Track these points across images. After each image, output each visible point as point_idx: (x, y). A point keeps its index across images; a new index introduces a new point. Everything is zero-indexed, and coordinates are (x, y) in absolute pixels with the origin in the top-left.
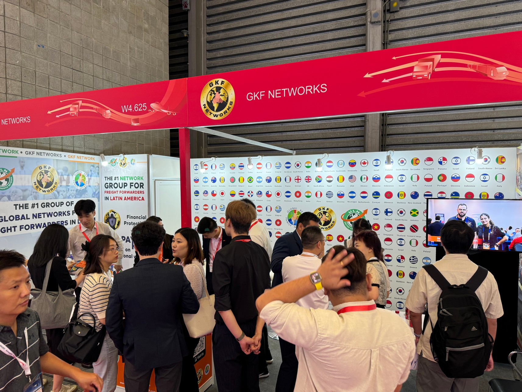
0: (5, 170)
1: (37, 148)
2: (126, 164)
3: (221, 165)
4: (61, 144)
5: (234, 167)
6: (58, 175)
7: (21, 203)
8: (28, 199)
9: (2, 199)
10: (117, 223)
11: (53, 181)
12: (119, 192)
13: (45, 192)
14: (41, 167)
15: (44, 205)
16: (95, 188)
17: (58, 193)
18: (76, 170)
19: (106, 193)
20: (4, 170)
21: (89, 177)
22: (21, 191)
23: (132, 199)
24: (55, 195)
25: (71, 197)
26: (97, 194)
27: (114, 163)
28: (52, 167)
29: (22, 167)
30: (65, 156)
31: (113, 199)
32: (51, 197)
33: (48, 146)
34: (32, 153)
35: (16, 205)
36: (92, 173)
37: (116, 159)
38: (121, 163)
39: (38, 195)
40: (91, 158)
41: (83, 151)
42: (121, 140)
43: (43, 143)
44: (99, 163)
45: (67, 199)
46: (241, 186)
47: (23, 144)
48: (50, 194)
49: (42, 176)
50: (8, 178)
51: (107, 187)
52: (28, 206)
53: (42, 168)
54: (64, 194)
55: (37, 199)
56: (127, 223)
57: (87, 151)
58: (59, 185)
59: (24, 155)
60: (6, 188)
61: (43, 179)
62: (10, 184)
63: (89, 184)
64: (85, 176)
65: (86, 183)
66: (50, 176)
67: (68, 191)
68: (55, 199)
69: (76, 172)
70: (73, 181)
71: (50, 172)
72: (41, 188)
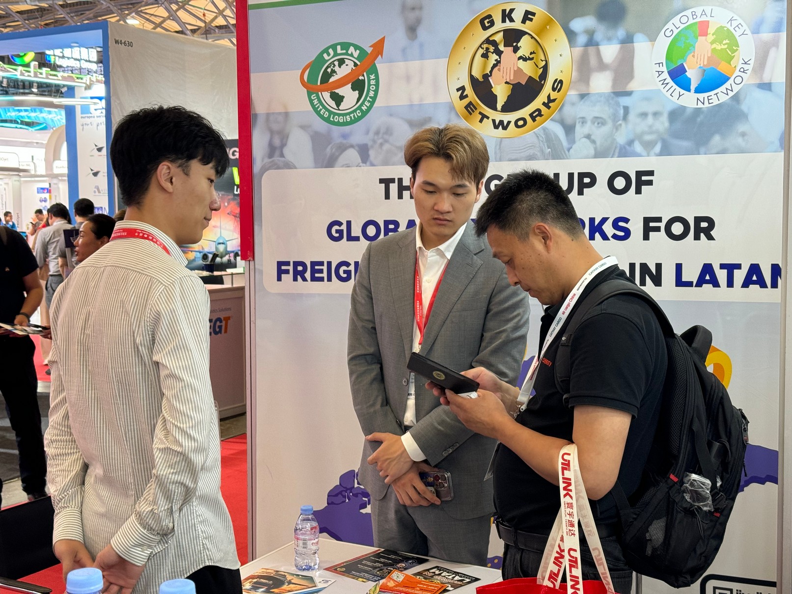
0: (352, 49)
6: (571, 47)
9: (341, 157)
11: (544, 75)
13: (505, 128)
14: (490, 16)
17: (569, 129)
20: (347, 50)
22: (406, 127)
24: (549, 139)
25: (638, 148)
28: (540, 10)
32: (531, 152)
35: (387, 182)
45: (615, 159)
48: (530, 136)
49: (493, 57)
50: (361, 78)
53: (492, 23)
54: (600, 133)
60: (354, 116)
61: (496, 69)
62: (369, 101)
63: (761, 78)
64: (737, 35)
65: (738, 69)
66: (531, 53)
67: (620, 122)
68: (554, 159)
69: (676, 20)
70: (657, 68)
71: (532, 37)
72: (487, 111)
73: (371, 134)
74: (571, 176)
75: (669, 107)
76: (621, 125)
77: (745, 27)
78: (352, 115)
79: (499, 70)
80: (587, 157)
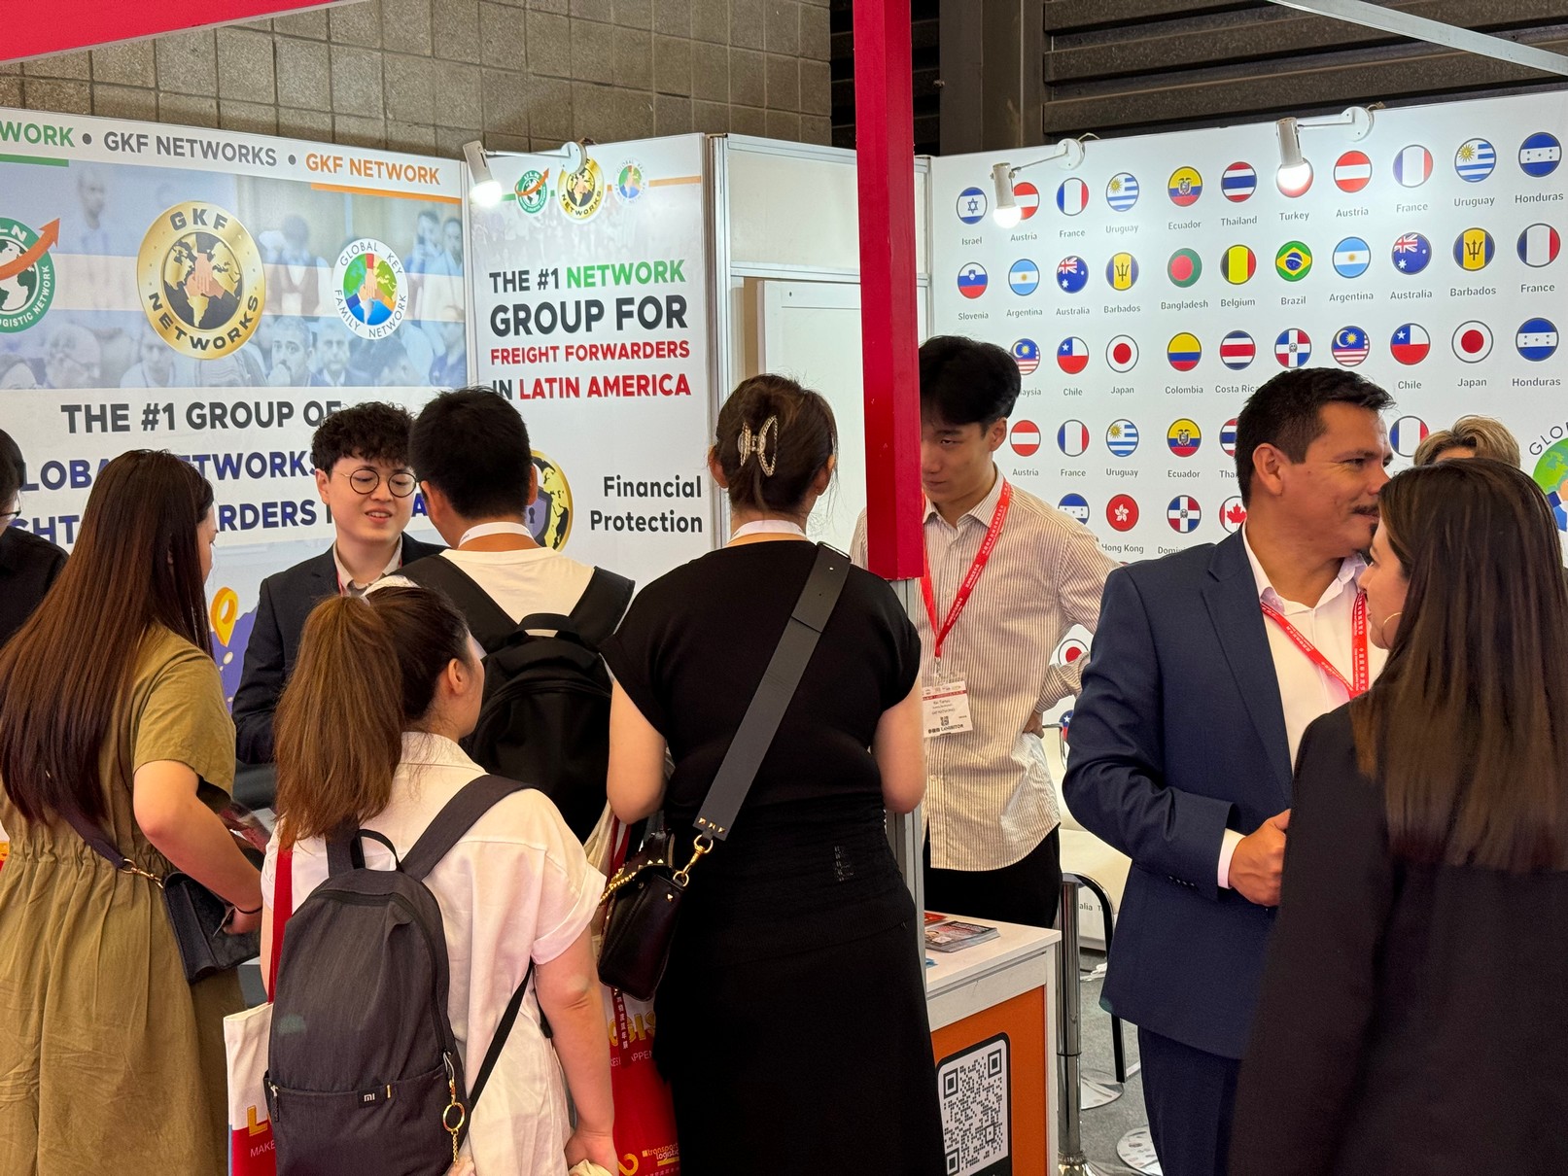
0: (16, 230)
1: (157, 115)
2: (595, 196)
3: (1114, 184)
4: (272, 100)
5: (1197, 191)
6: (263, 262)
7: (98, 398)
8: (125, 380)
9: (8, 375)
10: (555, 521)
11: (239, 291)
12: (561, 353)
13: (204, 348)
14: (180, 214)
15: (199, 416)
16: (442, 336)
17: (266, 354)
18: (350, 233)
19: (498, 361)
20: (10, 229)
21: (415, 275)
22: (92, 339)
23: (626, 386)
24: (248, 363)
25: (327, 377)
26: (453, 368)
27: (534, 195)
28: (232, 218)
29: (94, 215)
30: (292, 159)
31: (535, 394)
32: (231, 377)
33: (208, 106)
34: (133, 142)
35: (71, 410)
36: (425, 254)
37: (546, 173)
38: (571, 195)
39: (173, 364)
40: (422, 174)
41: (378, 135)
42: (567, 74)
43: (187, 95)
44: (461, 200)
45: (308, 388)
46: (1237, 304)
47: (92, 101)
48: (229, 358)
49: (187, 263)
50: (30, 269)
51: (502, 327)
52: (125, 417)
53: (184, 224)
54: (294, 359)
55: (167, 381)
56: (608, 519)
57: (400, 134)
58: (267, 313)
59: (98, 153)
60: (23, 319)
61: (191, 277)
62: (42, 301)
63: (414, 315)
64: (395, 270)
65: (397, 304)
66: (225, 264)
67: (311, 349)
68: (253, 386)
69: (349, 249)
70: (336, 295)
71: (226, 246)
72: (185, 326)
73: (47, 346)
74: (271, 405)
75: (350, 337)
76: (311, 352)
77: (400, 265)
78: (20, 318)
79: (194, 278)
80: (285, 386)
